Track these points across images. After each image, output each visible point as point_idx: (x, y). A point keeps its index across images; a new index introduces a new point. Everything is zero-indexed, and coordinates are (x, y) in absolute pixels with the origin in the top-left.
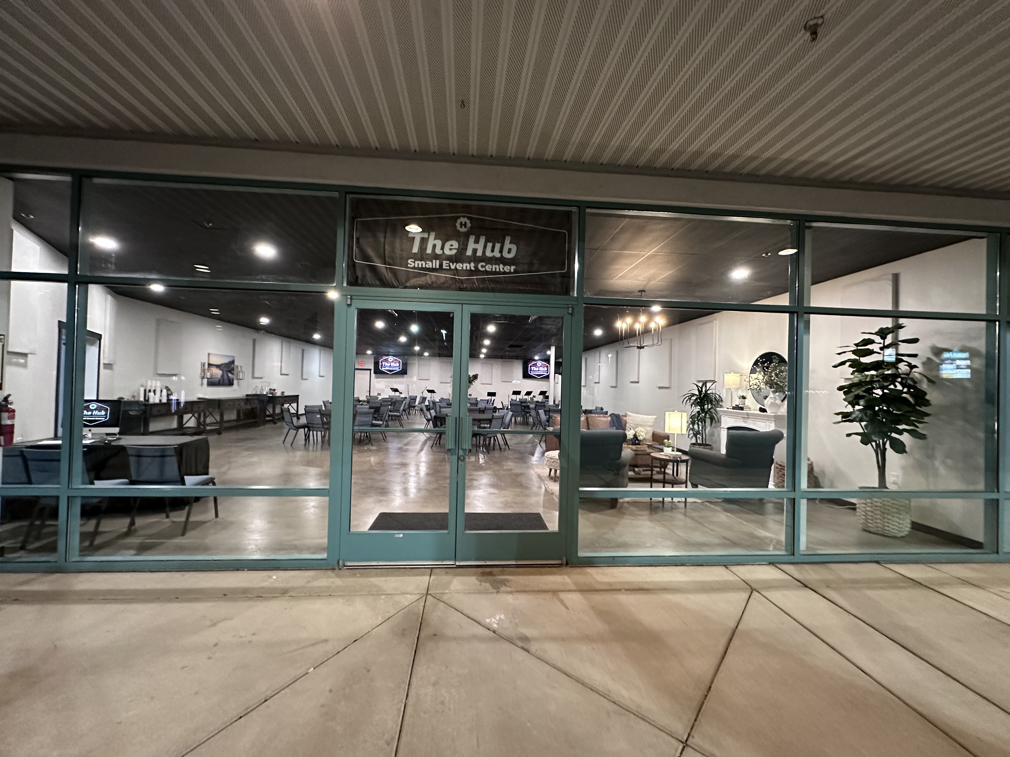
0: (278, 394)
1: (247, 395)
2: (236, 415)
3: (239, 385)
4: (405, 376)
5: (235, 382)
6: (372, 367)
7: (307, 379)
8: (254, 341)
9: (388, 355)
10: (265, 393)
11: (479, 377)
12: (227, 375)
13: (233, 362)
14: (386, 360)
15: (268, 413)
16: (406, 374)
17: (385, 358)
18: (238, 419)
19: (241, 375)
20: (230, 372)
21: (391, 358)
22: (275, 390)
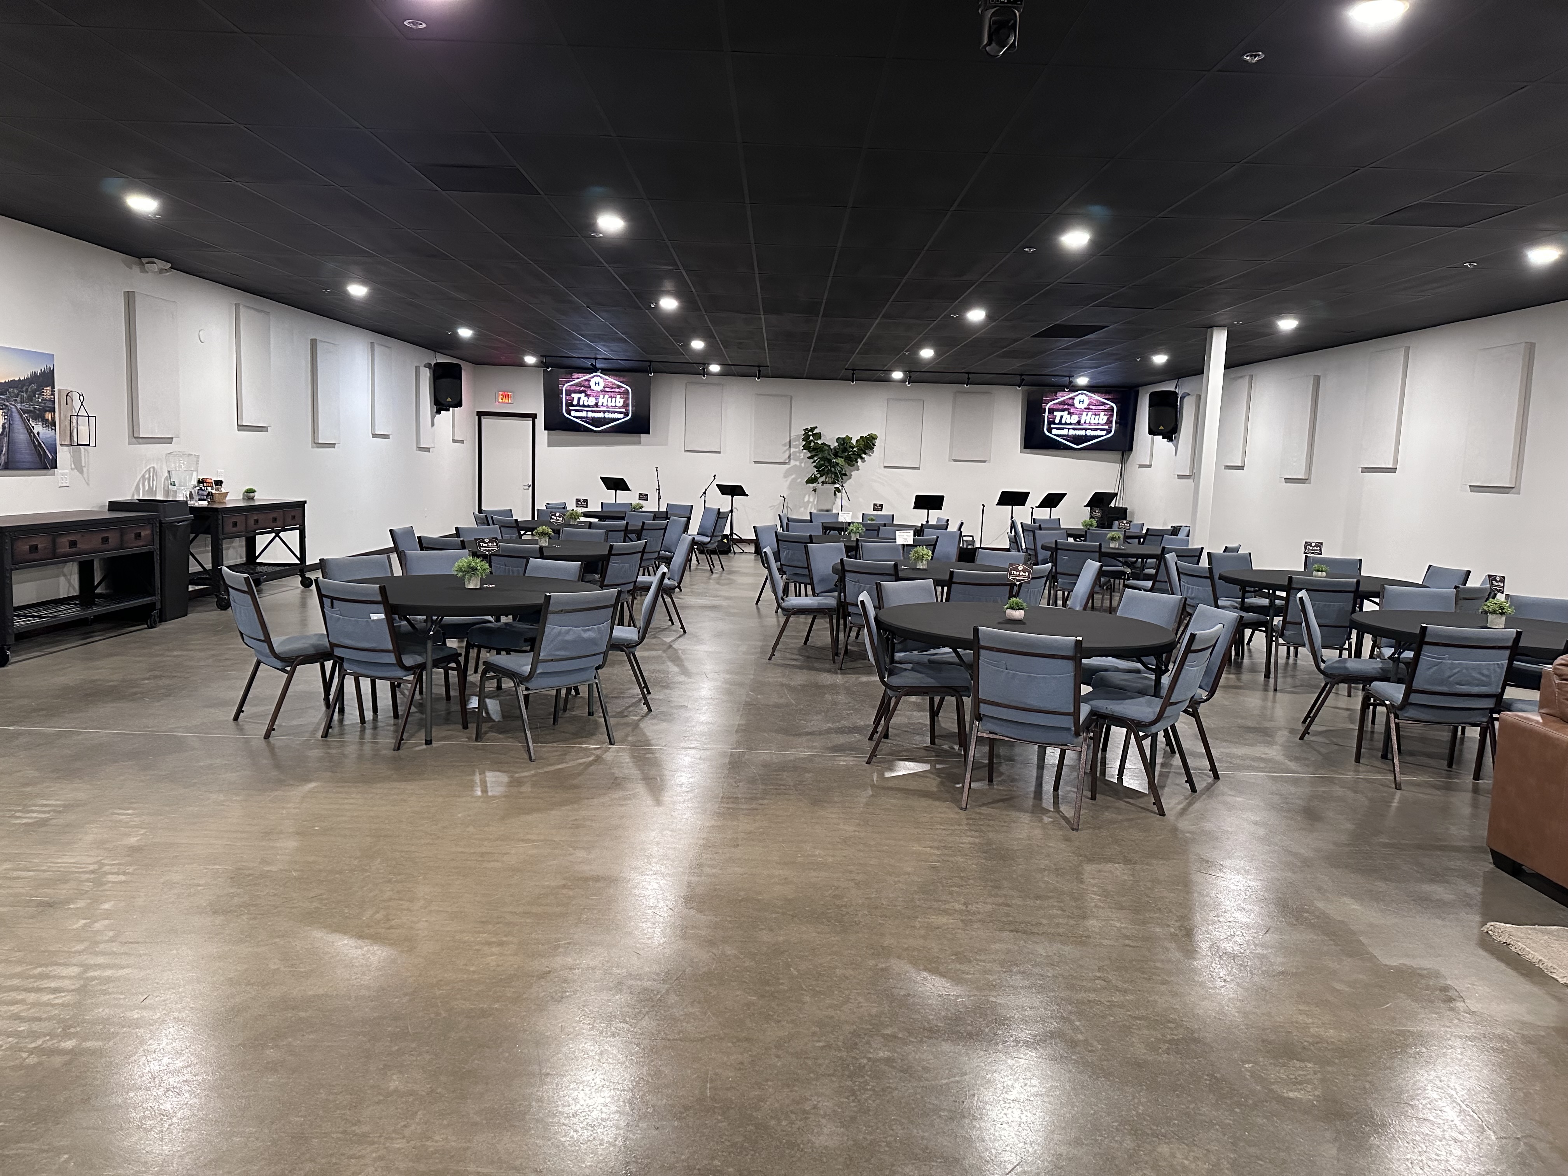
0: (233, 498)
1: (114, 506)
2: (75, 580)
3: (78, 466)
4: (643, 436)
5: (63, 455)
6: (539, 410)
7: (332, 446)
8: (130, 298)
9: (593, 370)
10: (180, 498)
11: (877, 442)
12: (30, 431)
13: (47, 378)
14: (584, 389)
15: (194, 568)
16: (647, 431)
17: (582, 377)
18: (86, 595)
19: (83, 429)
20: (39, 416)
21: (598, 381)
22: (219, 483)
